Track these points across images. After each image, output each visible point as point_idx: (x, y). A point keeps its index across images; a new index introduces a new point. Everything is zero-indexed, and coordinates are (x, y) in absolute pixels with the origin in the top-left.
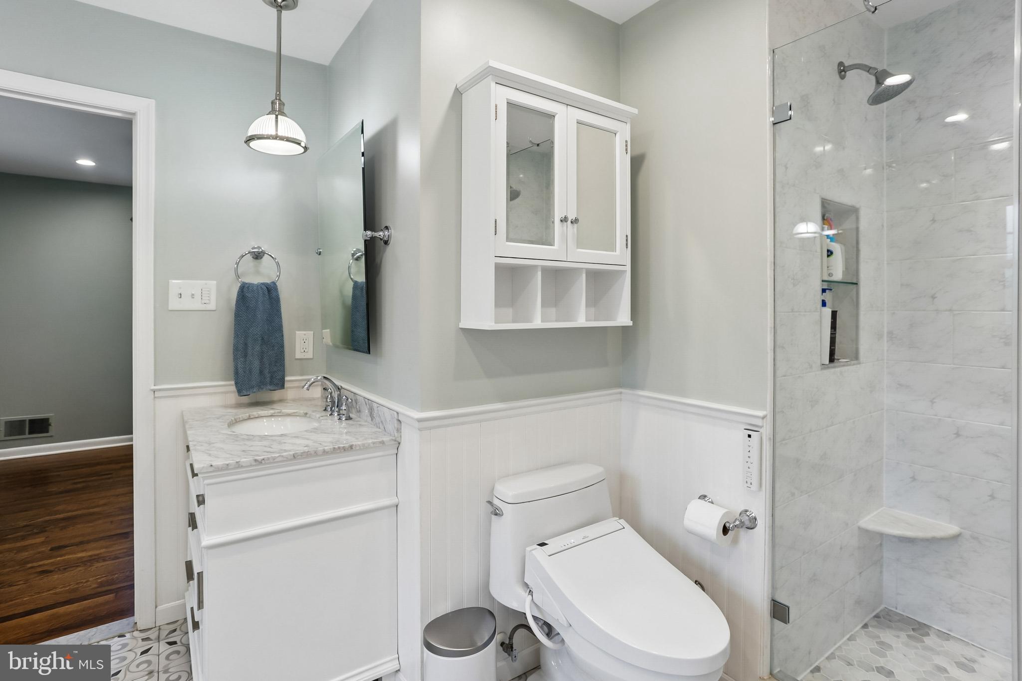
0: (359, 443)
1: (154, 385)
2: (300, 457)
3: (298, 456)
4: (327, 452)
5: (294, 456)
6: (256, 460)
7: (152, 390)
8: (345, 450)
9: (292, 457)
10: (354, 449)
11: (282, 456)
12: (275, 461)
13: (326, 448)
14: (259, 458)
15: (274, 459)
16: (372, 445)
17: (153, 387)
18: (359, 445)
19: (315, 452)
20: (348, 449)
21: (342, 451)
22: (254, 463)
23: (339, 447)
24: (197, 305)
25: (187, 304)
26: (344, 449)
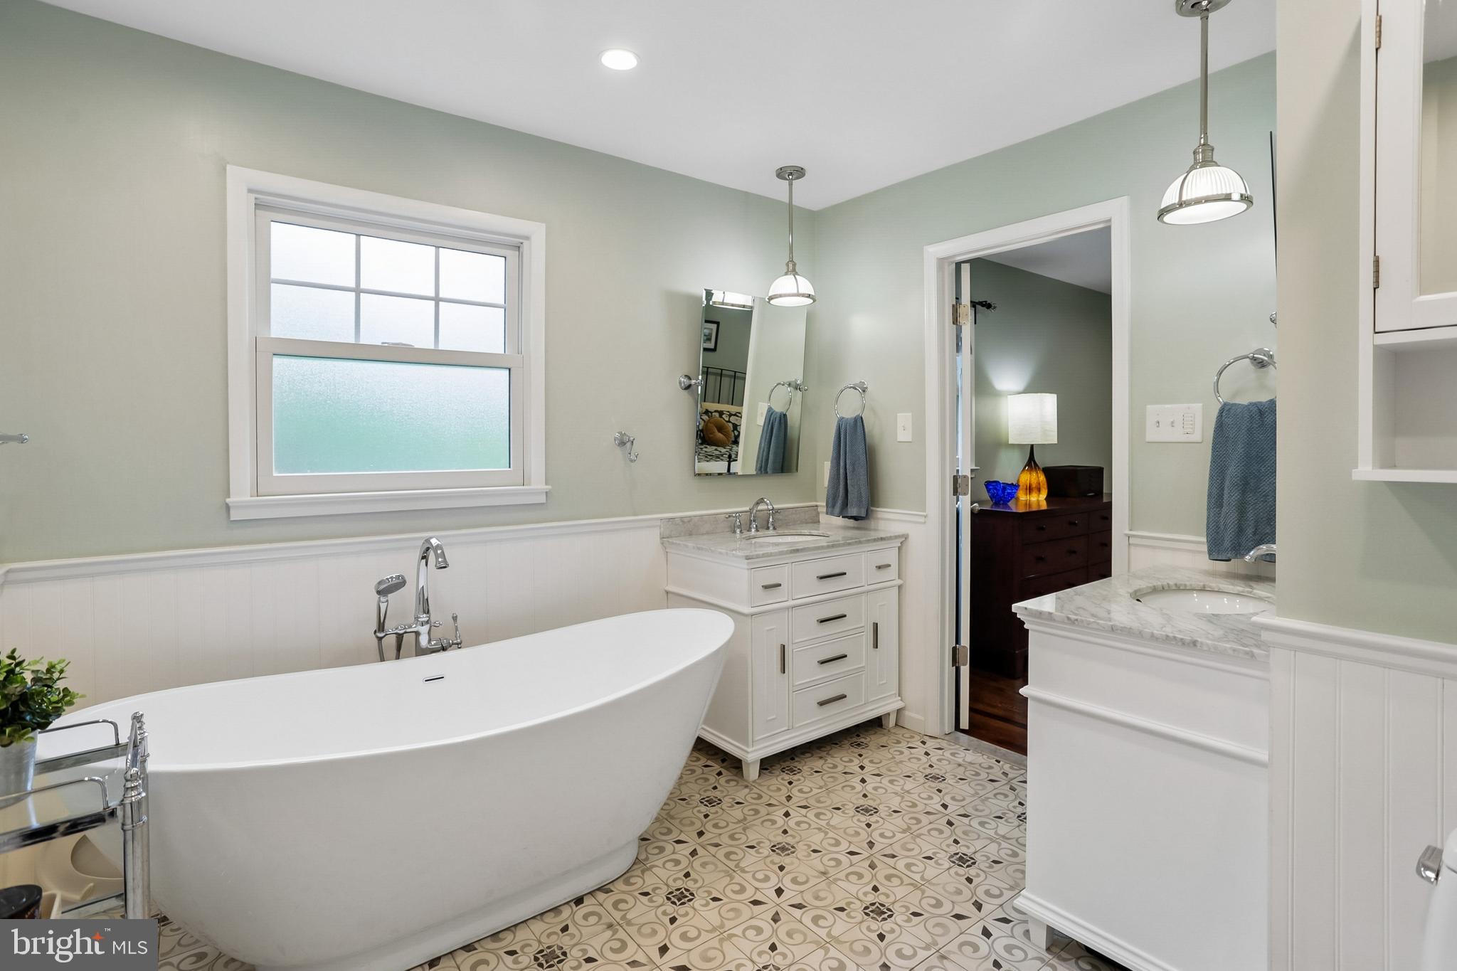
0: (1209, 642)
1: (1131, 530)
2: (1119, 632)
3: (1117, 630)
4: (1157, 639)
5: (1112, 629)
6: (1068, 618)
7: (1126, 535)
8: (1184, 644)
9: (1110, 629)
10: (1199, 647)
11: (1098, 624)
12: (1090, 626)
13: (1155, 632)
14: (1073, 617)
15: (1088, 624)
16: (1230, 652)
17: (1127, 532)
18: (1207, 645)
19: (1140, 632)
20: (1188, 644)
21: (1180, 644)
22: (1066, 621)
23: (1175, 637)
24: (1177, 435)
25: (1165, 434)
26: (1183, 642)
